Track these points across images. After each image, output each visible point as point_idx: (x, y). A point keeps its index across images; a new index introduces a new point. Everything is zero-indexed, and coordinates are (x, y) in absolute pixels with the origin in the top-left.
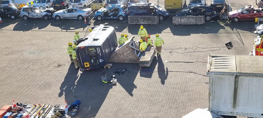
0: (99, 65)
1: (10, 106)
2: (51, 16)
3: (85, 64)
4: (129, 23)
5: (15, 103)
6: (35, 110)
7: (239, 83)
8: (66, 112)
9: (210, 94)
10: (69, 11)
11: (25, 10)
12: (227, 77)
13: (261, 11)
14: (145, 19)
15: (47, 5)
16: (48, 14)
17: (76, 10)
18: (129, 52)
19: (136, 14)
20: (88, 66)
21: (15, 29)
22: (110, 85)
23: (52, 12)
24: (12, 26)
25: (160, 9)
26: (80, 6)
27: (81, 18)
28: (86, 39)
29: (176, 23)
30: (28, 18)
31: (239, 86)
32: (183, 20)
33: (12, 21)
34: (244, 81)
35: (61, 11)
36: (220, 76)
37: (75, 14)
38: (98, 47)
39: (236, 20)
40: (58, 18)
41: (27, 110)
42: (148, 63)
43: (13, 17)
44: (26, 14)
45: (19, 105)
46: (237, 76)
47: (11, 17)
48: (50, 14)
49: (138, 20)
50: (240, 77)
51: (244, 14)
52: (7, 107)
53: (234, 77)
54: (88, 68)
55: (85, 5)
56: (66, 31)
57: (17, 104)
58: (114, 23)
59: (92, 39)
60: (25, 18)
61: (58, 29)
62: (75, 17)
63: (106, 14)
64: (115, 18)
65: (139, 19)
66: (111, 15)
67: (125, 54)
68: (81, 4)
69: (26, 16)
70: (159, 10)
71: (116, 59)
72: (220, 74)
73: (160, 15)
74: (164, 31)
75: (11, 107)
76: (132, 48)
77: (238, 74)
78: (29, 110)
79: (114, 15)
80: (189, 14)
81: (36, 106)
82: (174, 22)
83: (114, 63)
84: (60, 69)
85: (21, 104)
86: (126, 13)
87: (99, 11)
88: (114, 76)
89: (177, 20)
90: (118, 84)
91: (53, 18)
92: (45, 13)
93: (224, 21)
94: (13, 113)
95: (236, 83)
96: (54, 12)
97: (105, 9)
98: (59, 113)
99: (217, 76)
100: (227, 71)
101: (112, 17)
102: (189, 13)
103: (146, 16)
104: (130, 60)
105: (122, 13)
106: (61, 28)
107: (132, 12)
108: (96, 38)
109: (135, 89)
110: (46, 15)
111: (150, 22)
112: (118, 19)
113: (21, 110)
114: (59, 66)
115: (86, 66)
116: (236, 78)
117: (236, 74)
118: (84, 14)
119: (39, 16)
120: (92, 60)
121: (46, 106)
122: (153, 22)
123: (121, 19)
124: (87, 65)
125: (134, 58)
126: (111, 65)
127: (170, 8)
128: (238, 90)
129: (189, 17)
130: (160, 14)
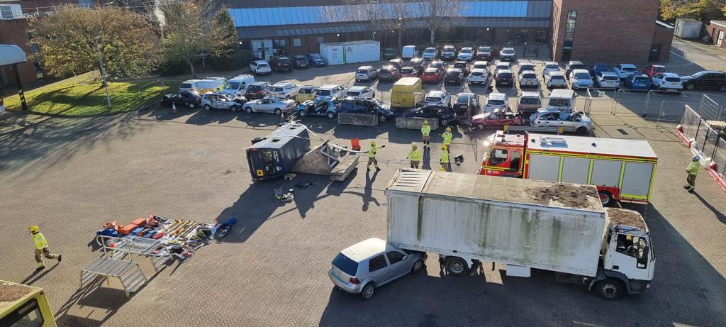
0: (276, 174)
1: (144, 219)
2: (241, 107)
3: (258, 171)
4: (339, 122)
5: (151, 216)
6: (174, 227)
7: (424, 207)
8: (213, 233)
9: (388, 220)
10: (265, 102)
11: (209, 97)
12: (409, 198)
13: (514, 117)
14: (359, 118)
15: (239, 93)
16: (237, 104)
17: (273, 102)
18: (320, 159)
19: (350, 111)
20: (262, 174)
21: (188, 122)
22: (283, 202)
23: (242, 102)
24: (186, 117)
25: (383, 106)
26: (282, 96)
27: (278, 112)
28: (265, 139)
29: (401, 126)
30: (211, 109)
31: (424, 212)
32: (409, 123)
33: (189, 111)
34: (430, 204)
35: (255, 101)
36: (400, 196)
37: (271, 107)
38: (275, 150)
39: (481, 127)
40: (249, 110)
41: (165, 226)
42: (342, 176)
43: (192, 106)
44: (209, 103)
45: (156, 219)
46: (422, 197)
47: (189, 105)
48: (240, 104)
49: (351, 120)
50: (425, 200)
51: (492, 119)
52: (139, 221)
53: (417, 199)
54: (261, 177)
55: (289, 96)
56: (252, 127)
57: (154, 217)
58: (320, 122)
59: (271, 139)
60: (207, 108)
61: (245, 124)
62: (271, 110)
63: (311, 109)
64: (322, 114)
65: (352, 117)
66: (318, 111)
67: (314, 162)
68: (283, 94)
69: (209, 105)
70: (380, 108)
71: (302, 169)
72: (402, 194)
73: (380, 115)
74: (379, 136)
75: (145, 221)
76: (324, 155)
77: (422, 195)
78: (166, 227)
79: (322, 111)
80: (419, 115)
81: (178, 222)
82: (397, 125)
83: (298, 173)
84: (228, 175)
85: (159, 218)
86: (337, 108)
87: (304, 104)
88: (291, 190)
89: (401, 122)
90: (293, 202)
91: (242, 110)
92: (232, 103)
93: (464, 127)
94: (145, 228)
95: (420, 206)
96: (246, 102)
97: (312, 102)
98: (203, 233)
99: (397, 196)
100: (411, 190)
101: (319, 113)
102: (420, 113)
103: (363, 115)
104: (321, 170)
105: (332, 108)
106: (248, 124)
107: (344, 108)
108: (277, 139)
109: (311, 209)
110: (234, 106)
111: (366, 123)
112: (327, 117)
113: (157, 225)
114: (228, 172)
115: (259, 175)
116: (420, 200)
117: (420, 195)
118: (283, 108)
119: (225, 106)
120: (267, 167)
121: (191, 223)
122: (370, 122)
123: (331, 116)
124: (260, 173)
125: (326, 169)
126: (294, 175)
127: (397, 105)
128: (423, 216)
129: (417, 119)
130: (381, 113)
